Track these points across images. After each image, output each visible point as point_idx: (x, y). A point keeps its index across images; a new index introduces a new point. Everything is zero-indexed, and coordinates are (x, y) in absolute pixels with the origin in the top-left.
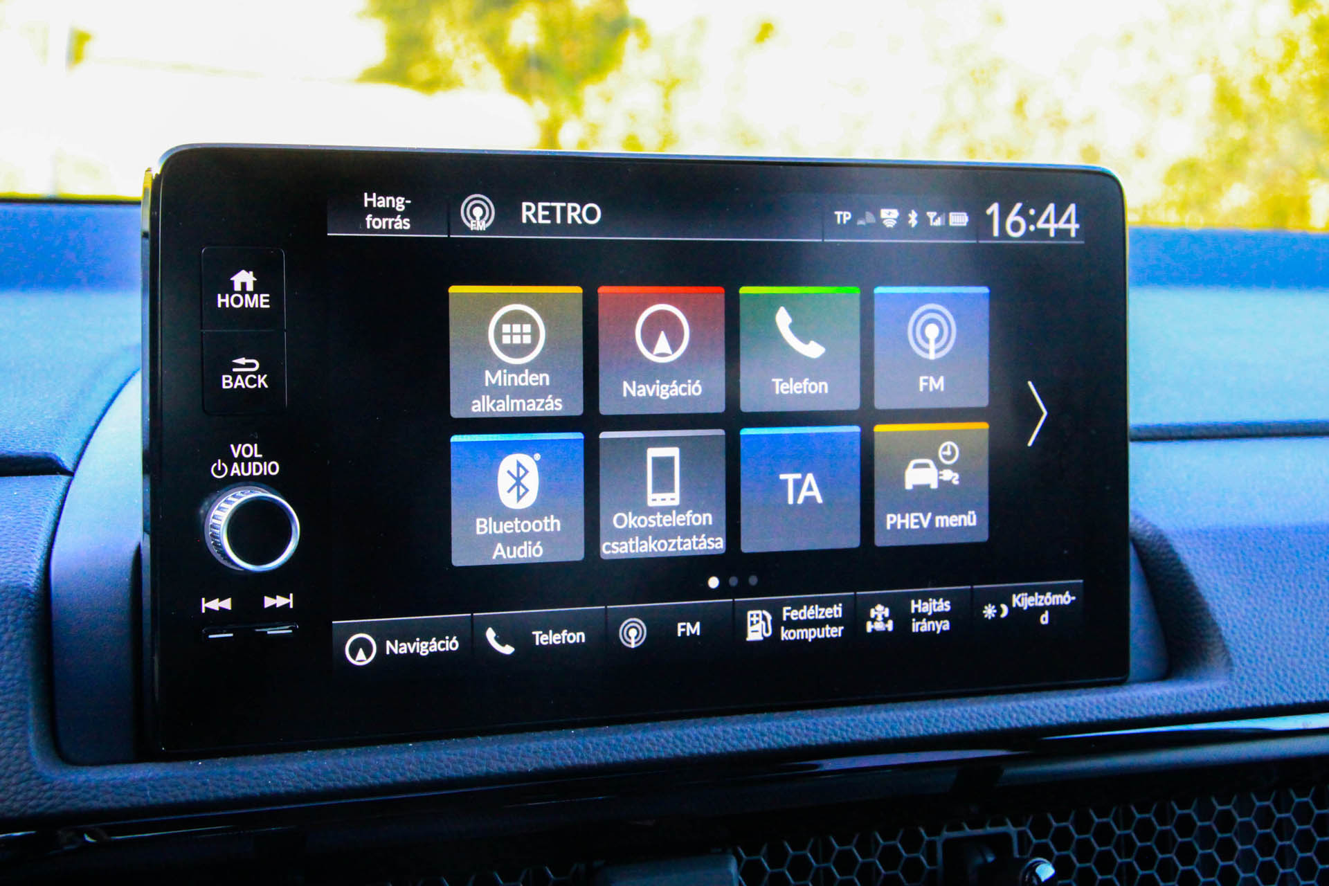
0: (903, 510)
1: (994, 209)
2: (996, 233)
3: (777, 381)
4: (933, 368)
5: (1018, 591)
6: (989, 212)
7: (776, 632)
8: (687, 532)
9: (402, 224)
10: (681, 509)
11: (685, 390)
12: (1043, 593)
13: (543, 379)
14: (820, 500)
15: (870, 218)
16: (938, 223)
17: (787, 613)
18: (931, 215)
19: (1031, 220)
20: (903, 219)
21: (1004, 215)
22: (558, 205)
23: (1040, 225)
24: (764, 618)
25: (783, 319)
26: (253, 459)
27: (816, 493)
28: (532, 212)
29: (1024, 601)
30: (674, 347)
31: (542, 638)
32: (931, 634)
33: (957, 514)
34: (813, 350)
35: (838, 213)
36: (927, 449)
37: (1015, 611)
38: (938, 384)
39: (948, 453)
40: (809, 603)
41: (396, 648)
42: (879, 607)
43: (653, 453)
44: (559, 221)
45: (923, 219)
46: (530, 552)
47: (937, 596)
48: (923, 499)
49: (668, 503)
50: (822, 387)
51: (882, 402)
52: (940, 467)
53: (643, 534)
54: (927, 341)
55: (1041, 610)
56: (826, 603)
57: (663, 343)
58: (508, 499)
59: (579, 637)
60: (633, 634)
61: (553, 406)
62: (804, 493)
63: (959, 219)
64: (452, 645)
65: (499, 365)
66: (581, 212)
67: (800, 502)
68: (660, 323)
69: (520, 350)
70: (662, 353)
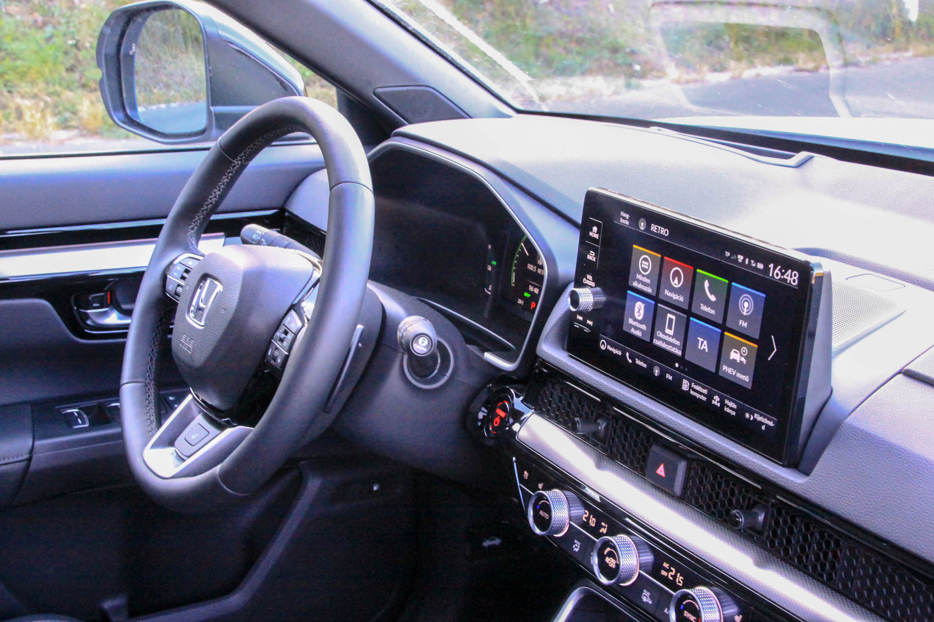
0: (729, 366)
1: (771, 266)
2: (771, 275)
3: (702, 305)
4: (745, 318)
5: (757, 413)
6: (770, 266)
7: (689, 390)
8: (673, 345)
9: (627, 223)
10: (673, 337)
11: (679, 298)
12: (764, 418)
13: (648, 281)
14: (707, 351)
15: (735, 257)
16: (754, 265)
17: (693, 385)
18: (752, 261)
19: (783, 274)
20: (744, 260)
21: (775, 268)
22: (660, 227)
23: (785, 277)
24: (687, 384)
25: (706, 284)
26: (590, 280)
27: (706, 348)
28: (654, 228)
29: (760, 418)
30: (679, 283)
31: (638, 362)
32: (729, 414)
33: (744, 375)
34: (713, 298)
35: (726, 252)
36: (738, 347)
37: (755, 420)
38: (745, 325)
39: (744, 351)
40: (700, 385)
41: (609, 348)
42: (717, 397)
43: (669, 316)
44: (659, 232)
45: (750, 262)
46: (638, 333)
47: (734, 402)
48: (733, 364)
49: (670, 333)
50: (713, 312)
51: (728, 325)
52: (741, 355)
53: (664, 341)
54: (744, 307)
55: (763, 424)
56: (704, 388)
57: (676, 281)
58: (636, 315)
59: (645, 366)
60: (657, 372)
61: (649, 290)
62: (703, 347)
63: (760, 266)
64: (620, 353)
65: (640, 273)
66: (664, 231)
67: (702, 349)
68: (677, 274)
69: (645, 270)
70: (676, 284)
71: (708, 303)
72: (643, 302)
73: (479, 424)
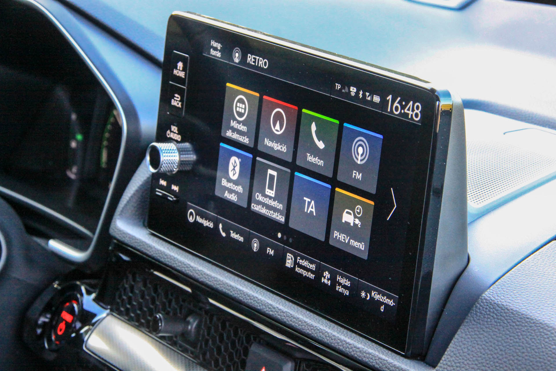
0: (341, 231)
1: (390, 97)
2: (389, 110)
3: (309, 155)
4: (360, 168)
5: (375, 290)
6: (388, 99)
7: (294, 267)
8: (275, 210)
9: (219, 54)
10: (274, 199)
11: (281, 148)
12: (383, 295)
13: (243, 128)
14: (314, 214)
15: (347, 90)
16: (369, 99)
17: (299, 260)
18: (367, 94)
19: (403, 107)
20: (357, 93)
21: (393, 101)
22: (257, 58)
23: (406, 111)
24: (292, 259)
25: (314, 127)
26: (175, 133)
27: (314, 210)
28: (250, 59)
29: (377, 297)
30: (281, 129)
31: (234, 235)
32: (342, 294)
33: (358, 242)
34: (321, 145)
35: (337, 84)
36: (351, 205)
37: (372, 298)
38: (359, 176)
39: (359, 211)
40: (307, 259)
41: (199, 220)
42: (327, 273)
43: (270, 172)
44: (256, 65)
45: (364, 95)
46: (233, 198)
47: (347, 277)
48: (346, 228)
49: (271, 195)
50: (321, 163)
51: (340, 178)
52: (355, 217)
53: (264, 205)
54: (358, 154)
55: (382, 303)
56: (311, 262)
57: (278, 127)
58: (231, 174)
59: (241, 239)
60: (255, 246)
61: (245, 140)
62: (310, 209)
63: (377, 99)
64: (211, 225)
65: (235, 119)
66: (262, 63)
67: (309, 212)
68: (278, 116)
69: (241, 115)
70: (277, 129)
71: (316, 151)
72: (238, 156)
73: (39, 331)
